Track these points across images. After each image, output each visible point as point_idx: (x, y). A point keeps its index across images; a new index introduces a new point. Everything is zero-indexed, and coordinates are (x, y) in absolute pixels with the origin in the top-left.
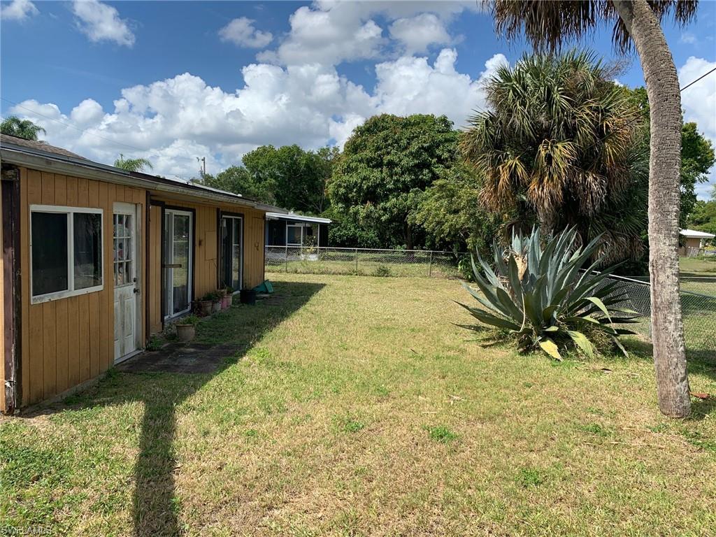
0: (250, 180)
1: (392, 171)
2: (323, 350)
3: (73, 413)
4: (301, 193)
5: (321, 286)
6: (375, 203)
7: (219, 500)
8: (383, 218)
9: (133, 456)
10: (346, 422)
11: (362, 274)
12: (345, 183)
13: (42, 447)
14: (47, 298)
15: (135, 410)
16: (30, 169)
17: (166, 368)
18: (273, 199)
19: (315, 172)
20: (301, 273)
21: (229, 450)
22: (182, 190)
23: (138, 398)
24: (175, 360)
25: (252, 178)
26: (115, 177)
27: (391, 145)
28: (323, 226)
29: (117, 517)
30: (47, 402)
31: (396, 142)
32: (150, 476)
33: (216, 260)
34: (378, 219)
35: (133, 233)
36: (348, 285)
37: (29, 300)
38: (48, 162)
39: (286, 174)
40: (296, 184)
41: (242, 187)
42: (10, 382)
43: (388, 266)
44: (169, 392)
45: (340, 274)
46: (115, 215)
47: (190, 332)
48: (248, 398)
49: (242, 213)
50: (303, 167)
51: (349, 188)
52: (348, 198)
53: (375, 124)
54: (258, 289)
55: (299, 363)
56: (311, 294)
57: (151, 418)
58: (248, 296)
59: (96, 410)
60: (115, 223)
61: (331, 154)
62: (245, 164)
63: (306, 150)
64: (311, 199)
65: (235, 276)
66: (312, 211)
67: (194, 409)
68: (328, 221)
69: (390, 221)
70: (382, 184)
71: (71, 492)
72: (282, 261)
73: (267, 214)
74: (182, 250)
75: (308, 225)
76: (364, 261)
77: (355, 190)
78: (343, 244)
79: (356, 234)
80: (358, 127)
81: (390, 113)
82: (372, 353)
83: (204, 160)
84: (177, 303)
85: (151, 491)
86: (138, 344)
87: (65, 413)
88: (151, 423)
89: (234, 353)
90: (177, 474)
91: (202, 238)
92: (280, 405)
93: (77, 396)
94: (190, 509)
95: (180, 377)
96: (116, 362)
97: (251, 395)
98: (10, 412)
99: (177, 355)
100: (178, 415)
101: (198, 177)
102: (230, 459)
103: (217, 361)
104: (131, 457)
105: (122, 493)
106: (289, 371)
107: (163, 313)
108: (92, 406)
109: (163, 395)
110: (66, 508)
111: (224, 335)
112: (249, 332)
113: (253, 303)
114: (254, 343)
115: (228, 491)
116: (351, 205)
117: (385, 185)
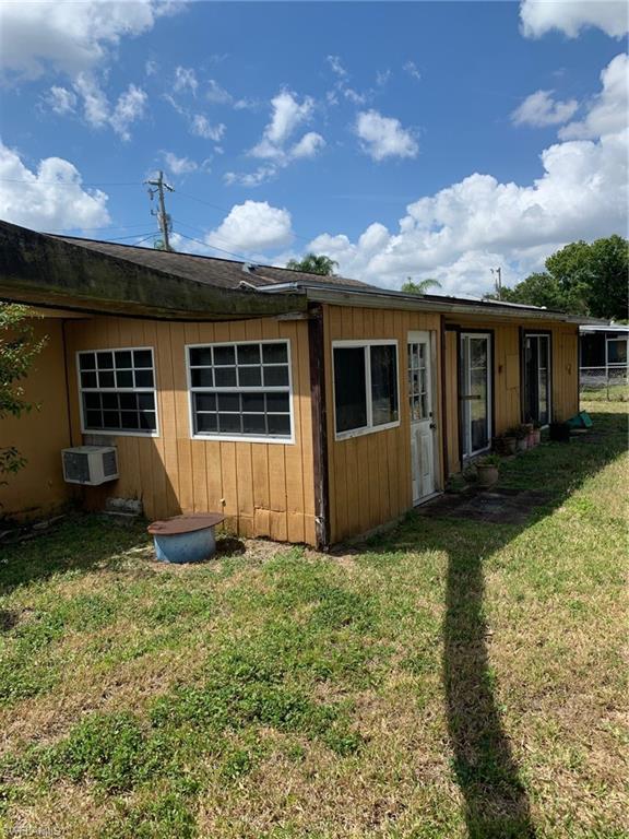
0: (556, 287)
3: (376, 556)
4: (624, 297)
7: (542, 684)
9: (439, 612)
13: (352, 589)
14: (350, 434)
15: (438, 560)
16: (332, 305)
17: (468, 514)
18: (586, 308)
21: (550, 622)
22: (478, 309)
23: (441, 547)
24: (478, 506)
25: (558, 285)
26: (409, 304)
29: (427, 680)
30: (352, 542)
32: (459, 639)
33: (519, 389)
35: (428, 363)
37: (333, 437)
39: (601, 274)
41: (546, 298)
42: (320, 518)
44: (474, 543)
46: (409, 345)
47: (493, 474)
48: (569, 561)
49: (548, 329)
54: (572, 422)
57: (456, 572)
58: (561, 432)
59: (398, 555)
60: (409, 353)
62: (549, 269)
65: (542, 407)
67: (504, 567)
71: (380, 643)
72: (602, 386)
73: (581, 327)
74: (480, 378)
83: (499, 271)
84: (475, 439)
85: (461, 657)
86: (436, 485)
87: (369, 555)
88: (456, 577)
89: (547, 501)
90: (490, 643)
91: (502, 363)
92: (614, 574)
93: (380, 538)
94: (508, 688)
95: (485, 526)
96: (415, 504)
97: (573, 557)
98: (320, 549)
99: (479, 500)
100: (485, 571)
101: (493, 291)
102: (552, 634)
103: (526, 511)
104: (437, 614)
105: (431, 654)
106: (621, 530)
107: (461, 451)
108: (394, 550)
109: (467, 546)
110: (376, 659)
111: (534, 478)
112: (564, 477)
113: (567, 441)
114: (573, 491)
115: (553, 675)
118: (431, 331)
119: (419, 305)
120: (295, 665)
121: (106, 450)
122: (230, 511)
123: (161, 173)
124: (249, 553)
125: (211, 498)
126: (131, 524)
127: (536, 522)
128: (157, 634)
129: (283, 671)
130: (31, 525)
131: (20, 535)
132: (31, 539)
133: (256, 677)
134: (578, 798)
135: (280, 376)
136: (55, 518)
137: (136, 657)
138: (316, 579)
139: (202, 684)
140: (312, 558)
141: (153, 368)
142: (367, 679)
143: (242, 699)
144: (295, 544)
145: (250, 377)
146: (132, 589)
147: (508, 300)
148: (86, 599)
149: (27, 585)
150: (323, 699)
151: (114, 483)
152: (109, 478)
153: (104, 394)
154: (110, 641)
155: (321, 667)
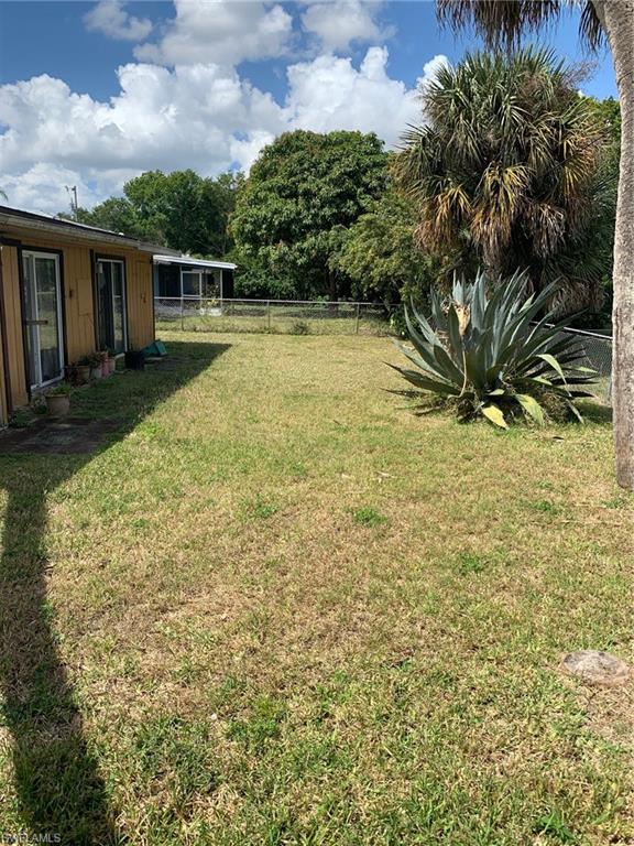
0: (134, 215)
1: (309, 202)
2: (229, 423)
4: (198, 231)
5: (227, 347)
6: (290, 242)
7: (101, 604)
8: (299, 262)
10: (256, 506)
11: (275, 332)
12: (252, 217)
17: (36, 448)
18: (164, 239)
19: (215, 204)
20: (200, 331)
21: (113, 544)
22: (42, 225)
23: (1, 486)
24: (46, 439)
25: (137, 213)
27: (308, 170)
28: (227, 272)
31: (314, 166)
32: (15, 579)
33: (92, 316)
34: (294, 262)
36: (258, 346)
39: (178, 206)
40: (192, 220)
41: (124, 224)
43: (307, 322)
44: (39, 477)
45: (249, 332)
47: (64, 404)
48: (136, 482)
49: (123, 255)
50: (199, 199)
51: (257, 225)
52: (257, 237)
53: (288, 143)
54: (147, 351)
55: (199, 439)
56: (214, 357)
57: (16, 510)
58: (135, 360)
61: (234, 181)
62: (128, 195)
63: (203, 176)
64: (210, 239)
65: (118, 335)
66: (213, 254)
67: (70, 497)
68: (232, 266)
69: (307, 266)
70: (297, 219)
72: (177, 317)
73: (156, 257)
74: (49, 305)
75: (207, 272)
76: (278, 316)
77: (264, 226)
78: (252, 295)
79: (268, 283)
80: (266, 147)
81: (305, 129)
82: (287, 426)
83: (74, 189)
84: (46, 369)
85: (17, 596)
88: (16, 515)
89: (118, 428)
90: (50, 575)
91: (74, 288)
92: (176, 489)
94: (66, 616)
95: (53, 458)
97: (140, 479)
99: (48, 432)
100: (49, 504)
101: (69, 211)
102: (114, 555)
103: (97, 439)
106: (186, 449)
107: (29, 382)
109: (31, 481)
111: (106, 407)
112: (137, 404)
113: (142, 369)
114: (144, 416)
115: (113, 593)
116: (261, 245)
117: (301, 220)
127: (106, 449)
134: (130, 700)
147: (85, 223)
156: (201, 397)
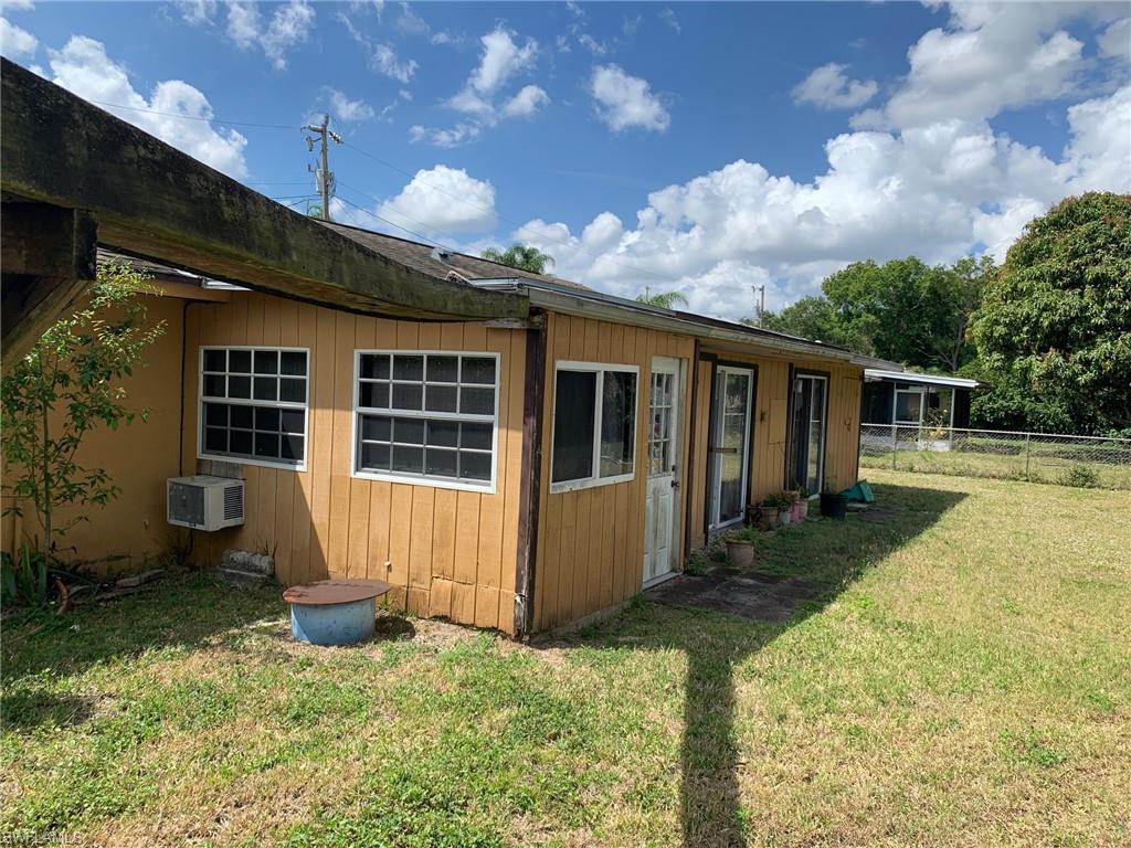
0: (833, 317)
1: (1103, 293)
2: (973, 610)
3: (593, 651)
4: (919, 336)
5: (961, 496)
6: (1066, 352)
7: (810, 831)
8: (1081, 379)
9: (676, 731)
10: (1029, 745)
11: (1037, 480)
12: (1007, 316)
13: (561, 693)
14: (569, 486)
15: (675, 662)
16: (560, 314)
17: (714, 604)
18: (871, 347)
19: (947, 300)
20: (920, 471)
21: (820, 751)
22: (745, 337)
23: (679, 645)
24: (727, 594)
25: (836, 315)
26: (658, 321)
27: (1103, 247)
28: (962, 393)
29: (660, 819)
30: (561, 631)
31: (1114, 240)
32: (702, 767)
33: (784, 445)
34: (1072, 381)
35: (675, 400)
36: (1011, 498)
37: (548, 488)
38: (580, 303)
39: (893, 305)
40: (911, 321)
41: (819, 330)
42: (521, 596)
43: (1094, 467)
44: (722, 643)
45: (994, 477)
46: (653, 374)
47: (747, 553)
48: (844, 673)
49: (827, 370)
50: (924, 293)
51: (1014, 327)
52: (1013, 344)
53: (1071, 212)
54: (847, 494)
55: (930, 626)
56: (942, 510)
57: (699, 679)
58: (832, 505)
59: (622, 652)
60: (652, 386)
61: (977, 269)
62: (827, 293)
63: (932, 263)
64: (936, 346)
65: (811, 471)
66: (939, 366)
67: (760, 676)
68: (972, 384)
69: (1095, 385)
70: (1082, 317)
71: (598, 767)
72: (888, 450)
73: (868, 372)
74: (736, 426)
75: (932, 390)
76: (1041, 457)
77: (1025, 329)
78: (997, 424)
79: (1024, 406)
80: (1035, 220)
81: (1100, 189)
82: (1071, 628)
83: (762, 289)
84: (725, 506)
85: (704, 791)
86: (673, 561)
87: (583, 650)
88: (699, 686)
89: (816, 594)
90: (742, 773)
91: (766, 410)
92: (901, 694)
93: (596, 628)
94: (765, 833)
95: (735, 621)
96: (645, 586)
97: (850, 668)
98: (518, 638)
99: (728, 587)
100: (737, 681)
101: (753, 315)
102: (823, 767)
103: (789, 605)
104: (673, 733)
105: (665, 784)
106: (911, 637)
107: (707, 520)
108: (616, 645)
109: (712, 646)
110: (592, 787)
111: (799, 563)
112: (838, 564)
113: (842, 517)
114: (849, 582)
115: (824, 819)
116: (1017, 355)
117: (1088, 319)
118: (681, 359)
119: (669, 323)
120: (484, 791)
121: (230, 483)
122: (398, 579)
123: (327, 117)
124: (419, 638)
125: (372, 560)
126: (257, 588)
127: (802, 619)
128: (294, 739)
129: (467, 798)
130: (115, 580)
131: (98, 593)
132: (113, 599)
133: (429, 804)
135: (482, 401)
136: (148, 574)
137: (262, 770)
138: (513, 678)
139: (356, 809)
140: (506, 649)
141: (307, 377)
142: (580, 813)
143: (411, 832)
144: (483, 630)
145: (441, 399)
146: (259, 675)
148: (193, 686)
149: (107, 663)
150: (520, 838)
151: (237, 529)
152: (231, 523)
153: (234, 407)
154: (226, 745)
155: (518, 797)
156: (926, 566)
